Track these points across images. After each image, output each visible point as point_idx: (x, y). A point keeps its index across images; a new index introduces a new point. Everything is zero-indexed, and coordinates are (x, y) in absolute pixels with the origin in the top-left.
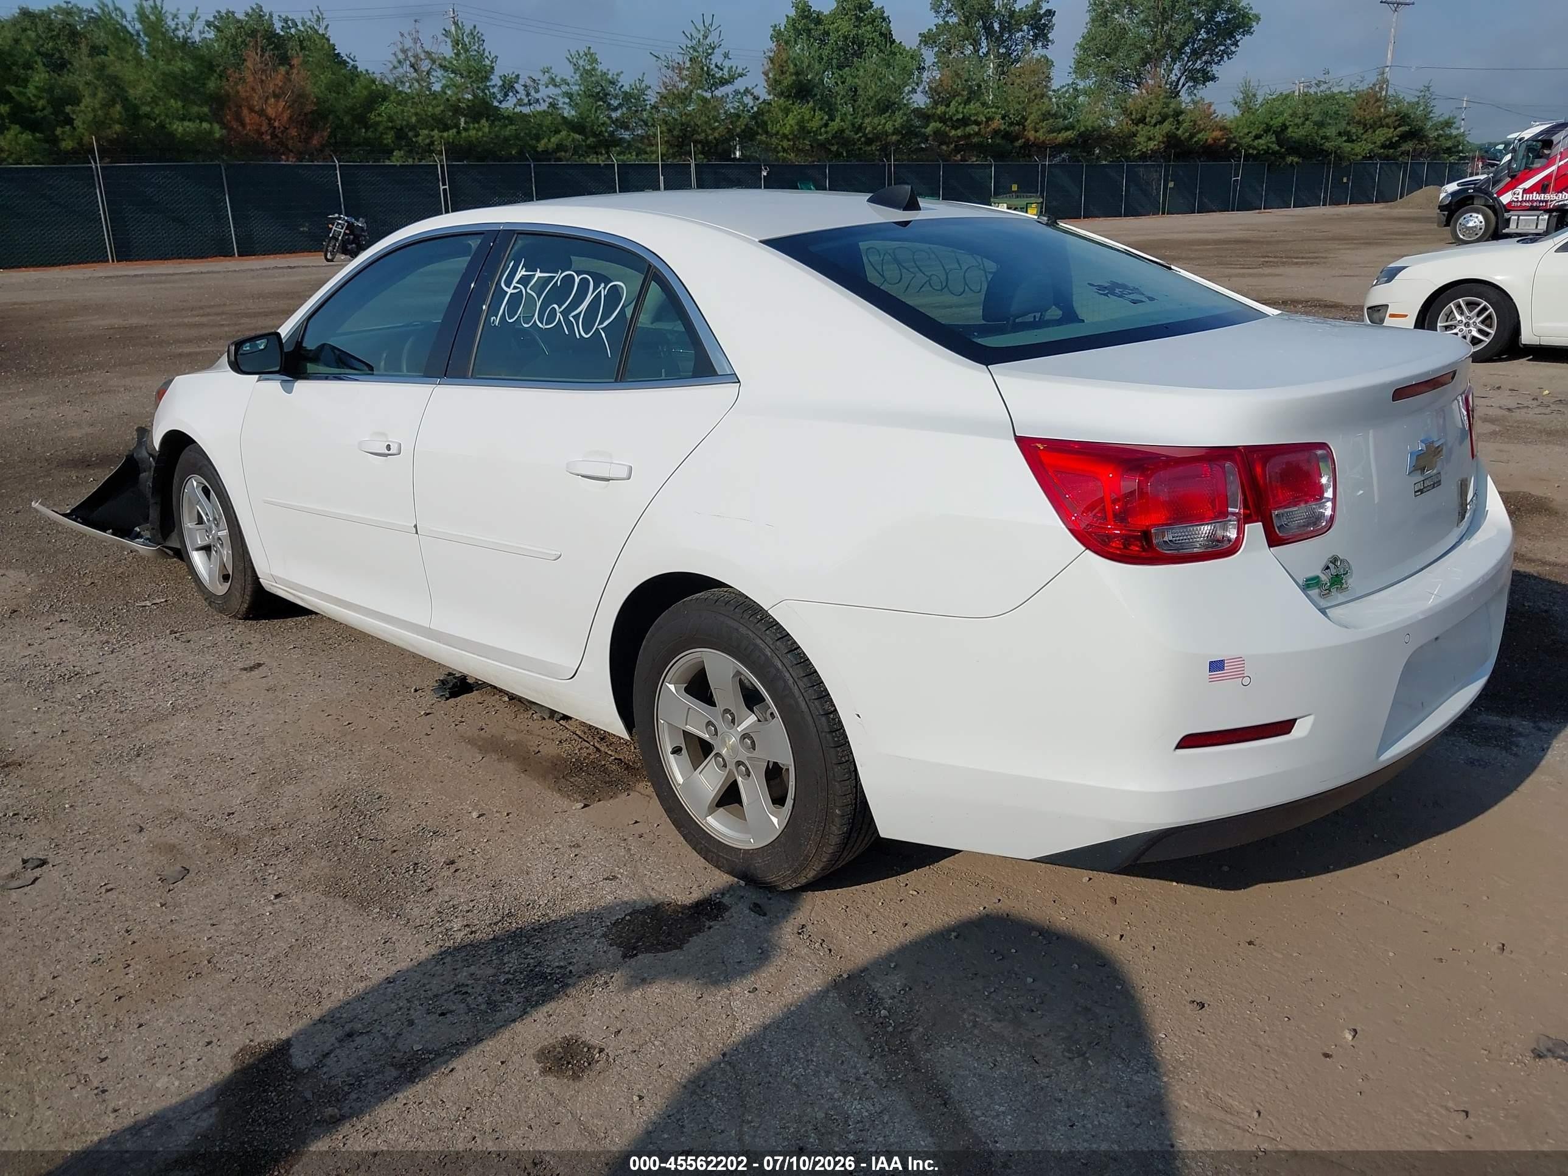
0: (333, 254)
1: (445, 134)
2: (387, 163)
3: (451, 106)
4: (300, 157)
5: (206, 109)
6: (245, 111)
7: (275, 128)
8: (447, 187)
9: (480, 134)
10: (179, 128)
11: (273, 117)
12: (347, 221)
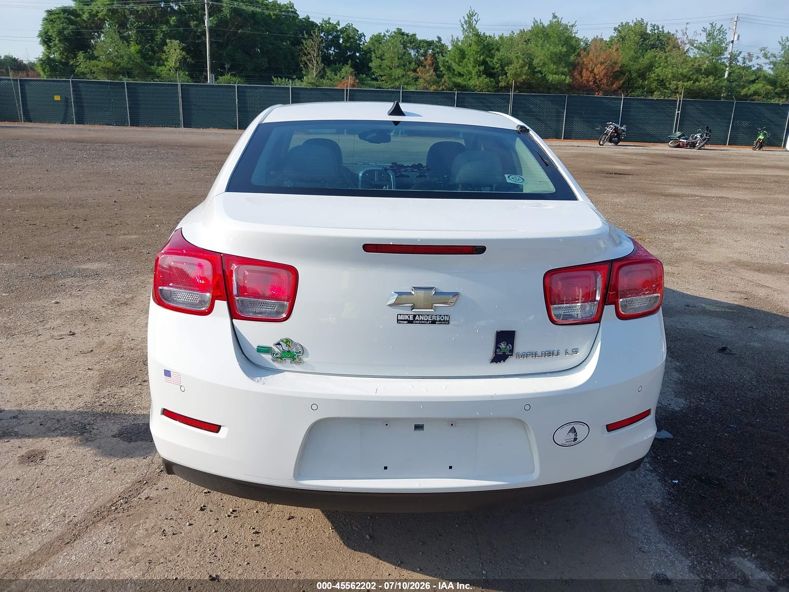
0: (604, 142)
1: (686, 84)
2: (650, 98)
3: (694, 68)
4: (606, 93)
5: (566, 69)
6: (584, 70)
7: (596, 79)
8: (680, 112)
9: (707, 84)
10: (550, 77)
11: (597, 73)
12: (615, 127)
